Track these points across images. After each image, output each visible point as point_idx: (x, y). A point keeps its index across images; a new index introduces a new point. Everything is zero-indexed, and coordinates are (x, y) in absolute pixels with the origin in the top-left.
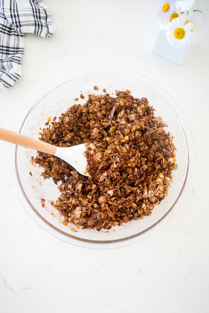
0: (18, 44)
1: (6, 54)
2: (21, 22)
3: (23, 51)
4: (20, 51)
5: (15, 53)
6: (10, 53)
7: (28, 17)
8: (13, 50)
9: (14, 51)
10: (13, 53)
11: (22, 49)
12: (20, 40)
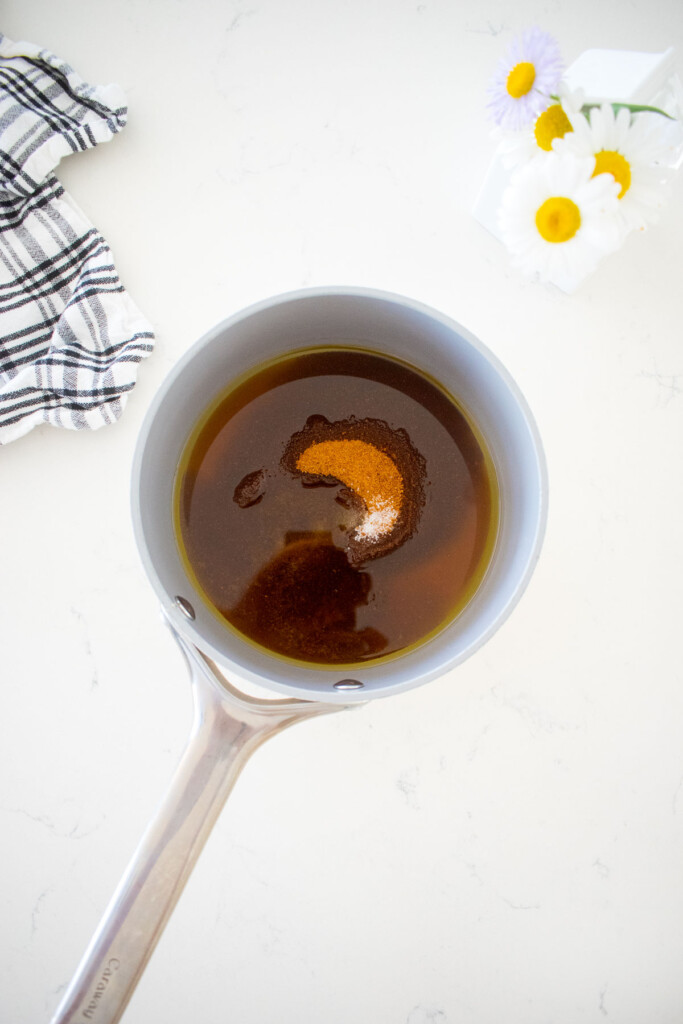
0: (68, 231)
1: (57, 288)
2: (12, 151)
3: (102, 240)
4: (92, 247)
5: (80, 263)
6: (65, 275)
7: (17, 121)
8: (65, 260)
9: (73, 262)
10: (73, 270)
11: (92, 238)
12: (61, 211)
